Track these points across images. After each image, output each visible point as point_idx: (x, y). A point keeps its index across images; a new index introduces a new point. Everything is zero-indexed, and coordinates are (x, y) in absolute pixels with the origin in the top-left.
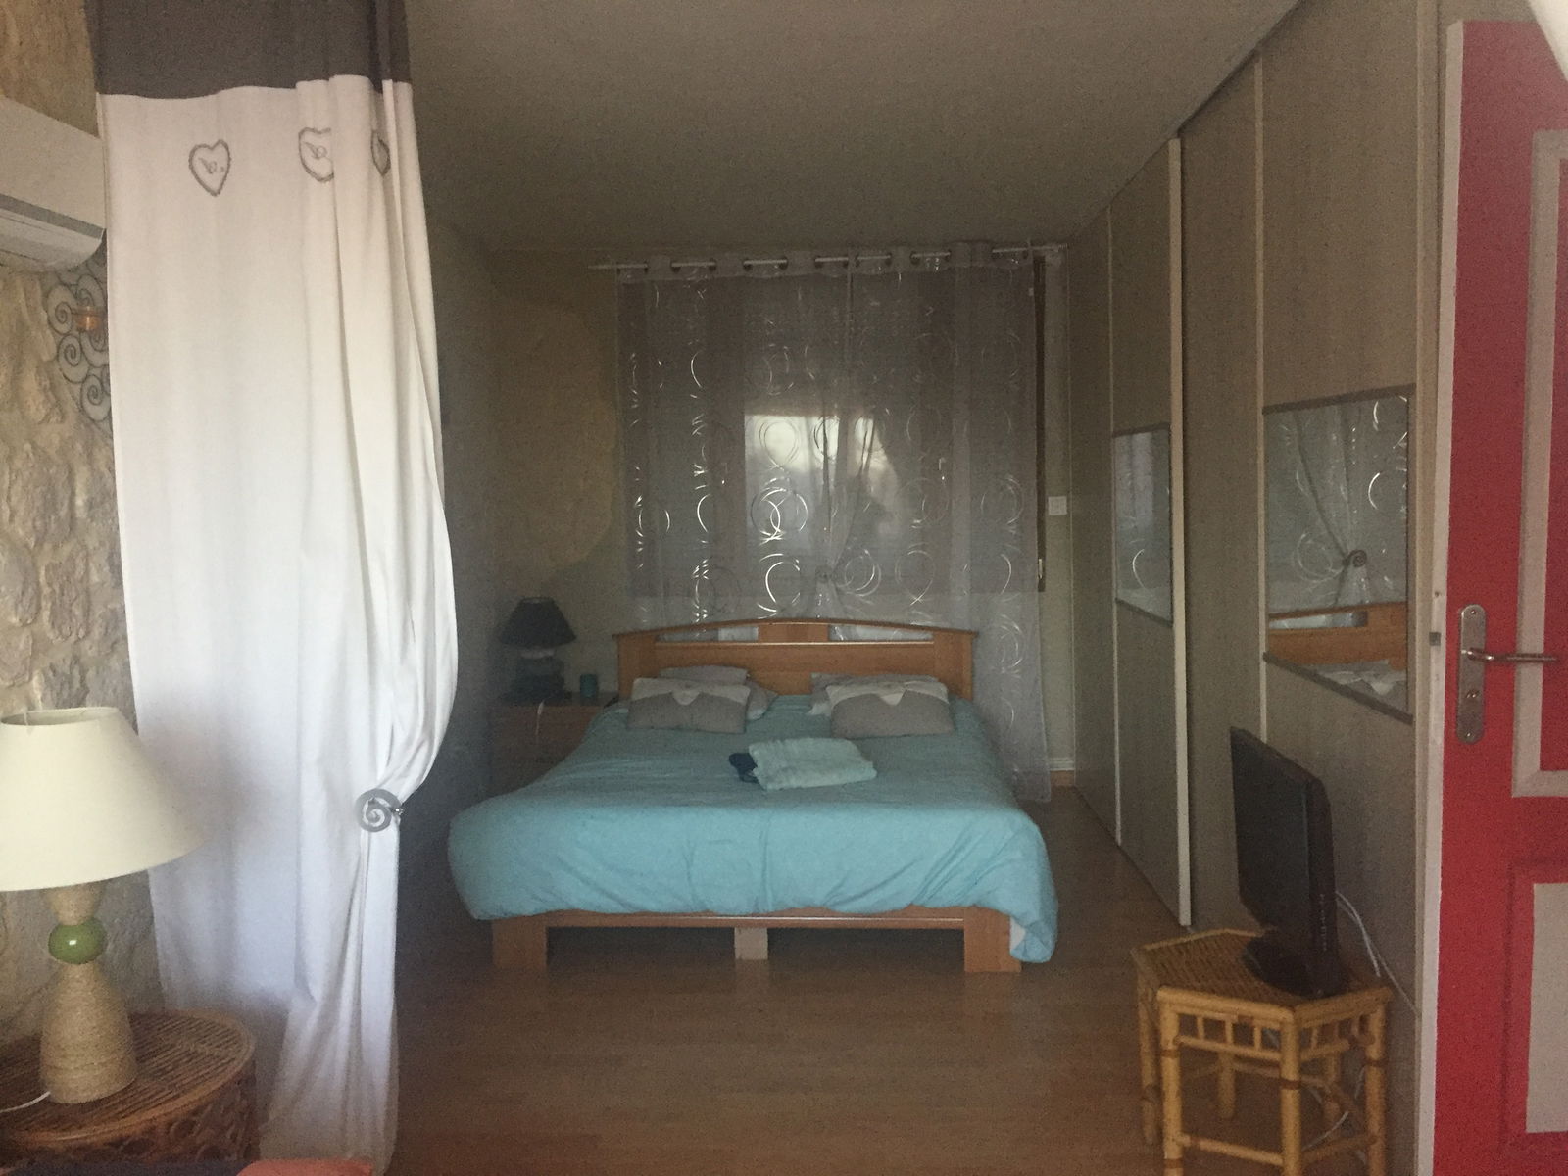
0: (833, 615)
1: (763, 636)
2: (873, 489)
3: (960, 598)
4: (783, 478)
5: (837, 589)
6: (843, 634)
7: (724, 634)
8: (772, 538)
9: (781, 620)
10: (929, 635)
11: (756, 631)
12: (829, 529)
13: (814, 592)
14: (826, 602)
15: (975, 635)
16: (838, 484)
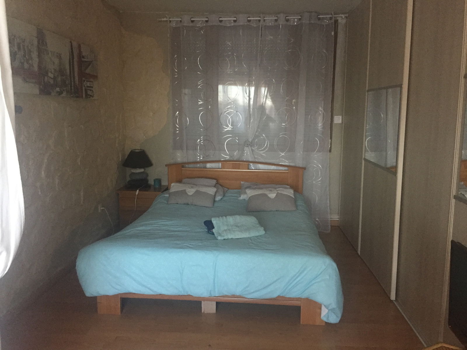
0: (250, 160)
1: (223, 167)
2: (267, 111)
3: (299, 154)
4: (232, 106)
5: (252, 149)
6: (254, 167)
7: (209, 165)
8: (228, 129)
9: (230, 161)
10: (286, 168)
11: (220, 164)
12: (249, 127)
13: (243, 150)
14: (247, 155)
15: (304, 168)
16: (253, 109)
